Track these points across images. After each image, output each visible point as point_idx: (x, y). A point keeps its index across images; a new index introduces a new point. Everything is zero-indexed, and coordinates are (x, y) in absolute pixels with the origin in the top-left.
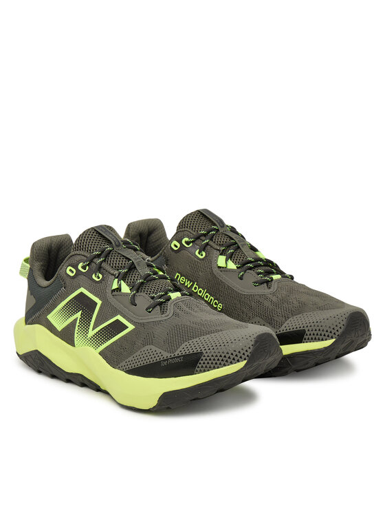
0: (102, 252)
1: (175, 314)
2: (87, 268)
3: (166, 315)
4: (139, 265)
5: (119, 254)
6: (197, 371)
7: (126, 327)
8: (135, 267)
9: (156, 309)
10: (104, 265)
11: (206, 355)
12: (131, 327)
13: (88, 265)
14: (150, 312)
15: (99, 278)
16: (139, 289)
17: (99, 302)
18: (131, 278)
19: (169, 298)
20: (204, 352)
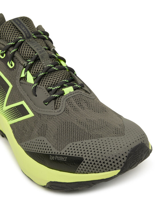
0: (16, 42)
1: (66, 110)
2: (5, 55)
3: (58, 110)
4: (42, 57)
5: (28, 45)
6: (77, 172)
7: (28, 113)
8: (39, 59)
9: (51, 103)
10: (17, 55)
11: (86, 161)
12: (31, 114)
13: (5, 53)
14: (46, 105)
15: (12, 65)
16: (40, 80)
17: (11, 86)
18: (35, 68)
19: (63, 93)
20: (85, 158)
